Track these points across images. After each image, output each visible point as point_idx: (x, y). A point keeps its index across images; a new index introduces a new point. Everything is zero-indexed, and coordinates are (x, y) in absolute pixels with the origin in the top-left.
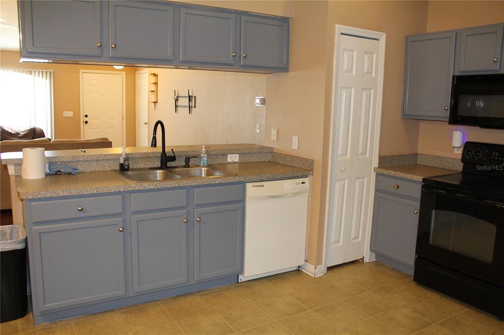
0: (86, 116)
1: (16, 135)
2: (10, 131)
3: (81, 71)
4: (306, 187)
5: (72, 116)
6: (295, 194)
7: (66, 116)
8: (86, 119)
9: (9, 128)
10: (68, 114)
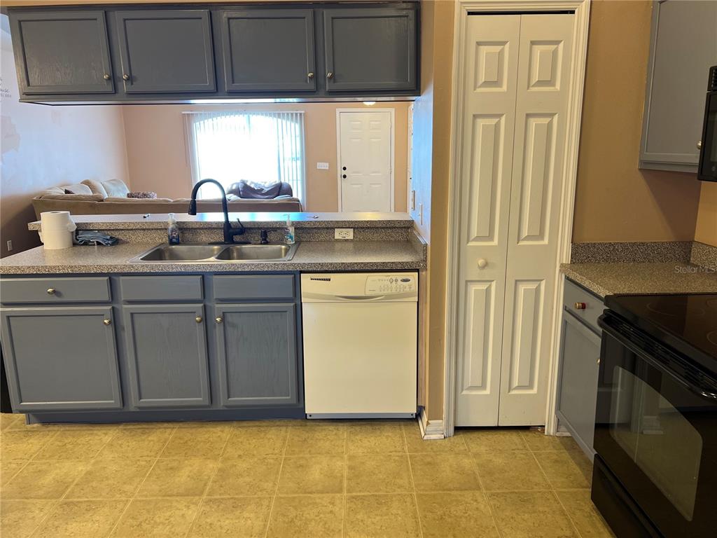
0: (345, 169)
1: (259, 192)
2: (252, 186)
3: (338, 111)
4: (410, 288)
5: (327, 168)
6: (390, 298)
7: (320, 168)
8: (344, 172)
9: (252, 183)
10: (323, 166)
